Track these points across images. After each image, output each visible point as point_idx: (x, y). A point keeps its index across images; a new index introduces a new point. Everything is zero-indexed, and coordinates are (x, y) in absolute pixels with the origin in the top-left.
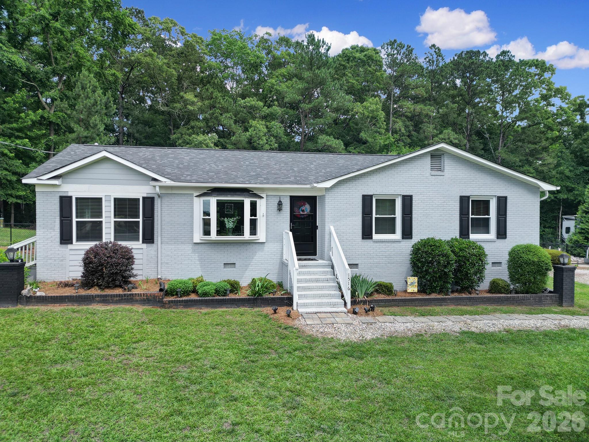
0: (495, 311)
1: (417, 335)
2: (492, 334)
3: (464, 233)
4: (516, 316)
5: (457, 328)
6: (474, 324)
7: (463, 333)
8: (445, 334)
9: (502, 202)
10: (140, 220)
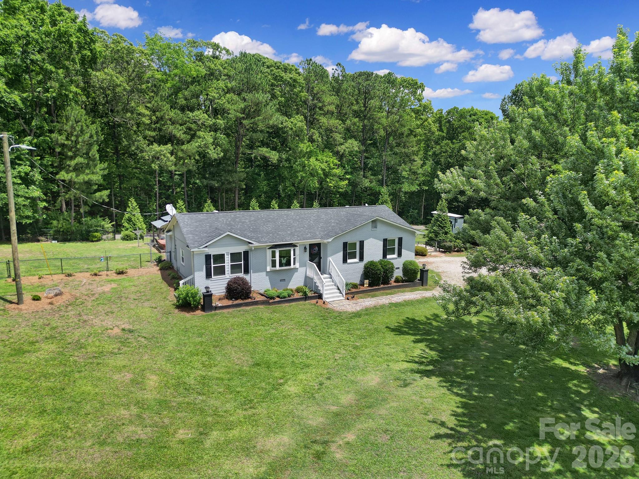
0: (398, 292)
1: (375, 306)
2: (400, 303)
3: (385, 256)
4: (406, 293)
5: (387, 302)
6: (393, 299)
7: (390, 304)
8: (384, 305)
9: (400, 240)
10: (242, 263)
